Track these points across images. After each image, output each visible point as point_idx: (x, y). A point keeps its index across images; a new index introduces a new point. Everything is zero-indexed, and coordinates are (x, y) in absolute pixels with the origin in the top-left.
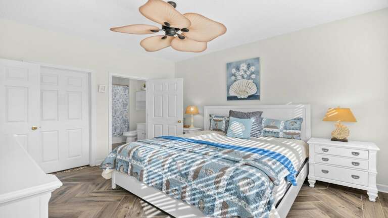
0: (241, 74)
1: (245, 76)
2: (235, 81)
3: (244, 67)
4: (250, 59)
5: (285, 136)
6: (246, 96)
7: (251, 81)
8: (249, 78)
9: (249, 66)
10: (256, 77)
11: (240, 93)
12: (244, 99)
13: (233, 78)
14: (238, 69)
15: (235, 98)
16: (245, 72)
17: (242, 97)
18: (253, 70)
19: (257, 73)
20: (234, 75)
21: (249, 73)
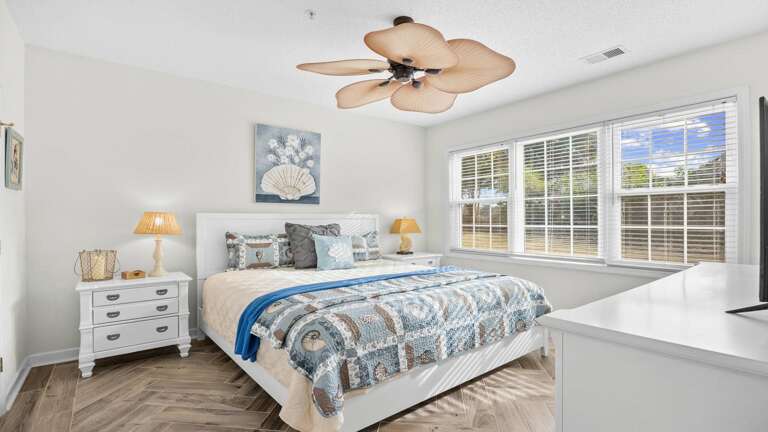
0: (288, 154)
1: (297, 160)
2: (275, 164)
3: (293, 141)
4: (306, 132)
5: (372, 257)
6: (297, 197)
7: (305, 170)
8: (303, 164)
9: (303, 144)
10: (315, 164)
11: (286, 189)
12: (292, 201)
13: (271, 158)
14: (282, 142)
15: (275, 199)
16: (297, 152)
17: (290, 197)
18: (311, 153)
19: (316, 158)
20: (273, 152)
21: (302, 155)
